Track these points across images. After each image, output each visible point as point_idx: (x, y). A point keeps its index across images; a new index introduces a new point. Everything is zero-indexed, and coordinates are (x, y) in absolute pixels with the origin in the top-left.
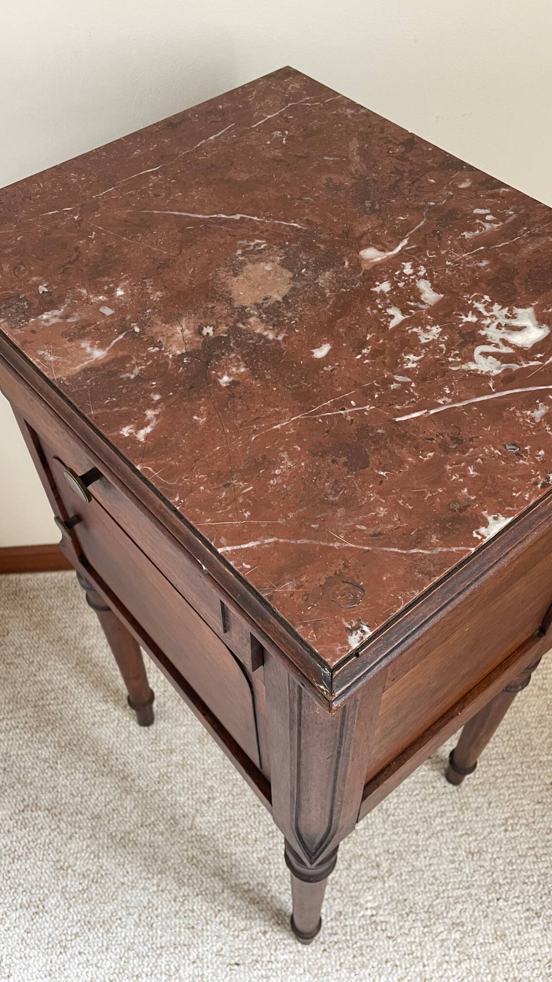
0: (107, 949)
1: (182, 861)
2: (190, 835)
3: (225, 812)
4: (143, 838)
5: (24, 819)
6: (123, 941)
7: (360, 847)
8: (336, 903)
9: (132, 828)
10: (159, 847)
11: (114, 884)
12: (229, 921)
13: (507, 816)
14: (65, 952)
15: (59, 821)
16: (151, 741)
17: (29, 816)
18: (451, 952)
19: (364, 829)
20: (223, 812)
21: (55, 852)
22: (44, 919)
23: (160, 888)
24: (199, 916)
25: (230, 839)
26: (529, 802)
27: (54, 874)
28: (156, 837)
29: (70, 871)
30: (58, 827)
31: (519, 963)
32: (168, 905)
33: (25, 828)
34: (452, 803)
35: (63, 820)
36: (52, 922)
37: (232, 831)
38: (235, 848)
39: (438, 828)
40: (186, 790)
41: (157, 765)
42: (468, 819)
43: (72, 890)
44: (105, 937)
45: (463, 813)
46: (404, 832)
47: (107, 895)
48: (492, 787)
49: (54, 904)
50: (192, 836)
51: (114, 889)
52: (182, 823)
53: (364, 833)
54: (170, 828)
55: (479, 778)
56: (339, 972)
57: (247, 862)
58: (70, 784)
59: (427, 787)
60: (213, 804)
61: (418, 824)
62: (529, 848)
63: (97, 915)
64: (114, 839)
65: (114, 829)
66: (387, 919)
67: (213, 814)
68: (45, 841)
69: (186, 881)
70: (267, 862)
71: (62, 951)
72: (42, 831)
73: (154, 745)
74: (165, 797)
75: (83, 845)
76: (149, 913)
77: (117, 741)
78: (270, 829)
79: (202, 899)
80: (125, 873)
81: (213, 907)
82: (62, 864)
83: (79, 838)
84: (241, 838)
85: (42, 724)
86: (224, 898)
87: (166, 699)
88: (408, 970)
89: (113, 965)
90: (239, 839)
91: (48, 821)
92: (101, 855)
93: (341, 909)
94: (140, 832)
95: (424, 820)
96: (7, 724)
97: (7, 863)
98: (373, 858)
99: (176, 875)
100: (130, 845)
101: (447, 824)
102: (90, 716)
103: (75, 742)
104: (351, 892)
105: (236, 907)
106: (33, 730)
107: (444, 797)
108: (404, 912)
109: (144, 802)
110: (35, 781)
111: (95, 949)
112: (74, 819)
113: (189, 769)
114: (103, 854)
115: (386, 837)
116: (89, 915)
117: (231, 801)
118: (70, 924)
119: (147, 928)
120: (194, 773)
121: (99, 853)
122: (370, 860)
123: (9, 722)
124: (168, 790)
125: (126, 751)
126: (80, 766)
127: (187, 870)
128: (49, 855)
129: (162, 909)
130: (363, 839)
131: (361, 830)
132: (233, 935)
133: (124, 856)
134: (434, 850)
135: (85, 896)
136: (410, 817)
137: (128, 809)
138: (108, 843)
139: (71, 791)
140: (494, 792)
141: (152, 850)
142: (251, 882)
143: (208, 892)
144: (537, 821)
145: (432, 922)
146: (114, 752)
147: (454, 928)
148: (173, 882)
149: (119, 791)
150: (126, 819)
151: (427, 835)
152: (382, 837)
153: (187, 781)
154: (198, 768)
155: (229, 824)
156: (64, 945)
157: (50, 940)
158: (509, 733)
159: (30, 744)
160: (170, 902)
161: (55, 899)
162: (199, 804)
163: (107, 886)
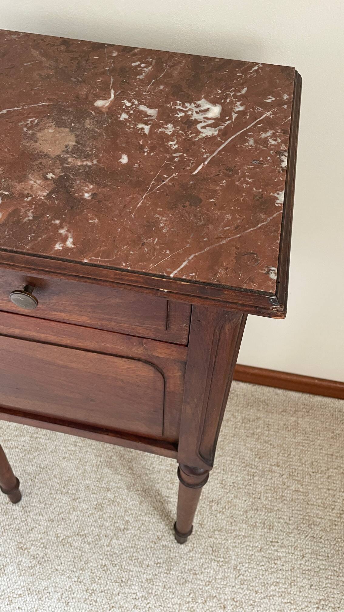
1: (98, 566)
2: (106, 550)
3: (133, 541)
4: (77, 543)
6: (47, 609)
7: (215, 591)
9: (71, 534)
10: (85, 552)
11: (52, 568)
13: (321, 598)
14: (10, 605)
16: (97, 479)
17: (10, 508)
19: (221, 579)
20: (131, 540)
21: (20, 536)
22: (2, 579)
23: (79, 580)
24: (99, 606)
25: (132, 560)
26: (339, 593)
27: (16, 551)
28: (85, 545)
29: (26, 551)
30: (26, 520)
32: (81, 593)
33: (6, 515)
34: (285, 578)
35: (30, 516)
36: (7, 582)
37: (134, 555)
38: (133, 567)
39: (271, 593)
40: (111, 518)
41: (97, 497)
42: (294, 592)
43: (25, 565)
44: (37, 602)
45: (291, 587)
46: (248, 589)
47: (45, 574)
48: (315, 575)
49: (11, 570)
50: (108, 551)
51: (50, 572)
52: (103, 540)
53: (221, 582)
54: (95, 541)
55: (308, 566)
57: (139, 579)
58: (40, 494)
59: (270, 562)
60: (126, 533)
61: (258, 586)
63: (36, 586)
64: (58, 538)
65: (60, 531)
67: (124, 540)
68: (16, 528)
69: (97, 580)
70: (152, 583)
71: (9, 603)
72: (15, 520)
73: (99, 483)
74: (97, 519)
75: (38, 536)
76: (68, 595)
77: (76, 474)
78: (159, 561)
79: (104, 595)
80: (60, 563)
81: (110, 603)
82: (22, 545)
83: (37, 531)
84: (139, 561)
85: (33, 450)
86: (118, 599)
87: (113, 454)
90: (138, 562)
91: (21, 515)
92: (48, 546)
94: (75, 538)
95: (263, 584)
96: (12, 444)
98: (223, 601)
99: (92, 574)
100: (67, 546)
101: (279, 592)
102: (63, 452)
103: (50, 467)
105: (125, 608)
106: (27, 452)
107: (280, 572)
109: (83, 519)
111: (29, 608)
112: (37, 518)
113: (117, 505)
114: (49, 546)
115: (234, 589)
116: (31, 584)
117: (138, 535)
118: (18, 587)
119: (64, 605)
120: (119, 509)
121: (47, 545)
122: (220, 602)
124: (99, 515)
125: (80, 482)
126: (49, 484)
127: (99, 573)
128: (16, 537)
129: (77, 594)
130: (218, 586)
131: (219, 579)
133: (62, 551)
134: (266, 607)
135: (31, 571)
136: (254, 579)
137: (72, 521)
138: (54, 540)
139: (40, 498)
140: (316, 579)
141: (80, 553)
142: (138, 594)
143: (109, 592)
144: (342, 607)
146: (72, 480)
148: (88, 578)
149: (69, 507)
150: (69, 528)
151: (263, 596)
152: (232, 589)
153: (113, 513)
154: (122, 506)
155: (133, 550)
156: (11, 599)
157: (3, 593)
158: (336, 539)
159: (22, 460)
160: (83, 591)
161: (13, 567)
162: (117, 530)
163: (46, 569)
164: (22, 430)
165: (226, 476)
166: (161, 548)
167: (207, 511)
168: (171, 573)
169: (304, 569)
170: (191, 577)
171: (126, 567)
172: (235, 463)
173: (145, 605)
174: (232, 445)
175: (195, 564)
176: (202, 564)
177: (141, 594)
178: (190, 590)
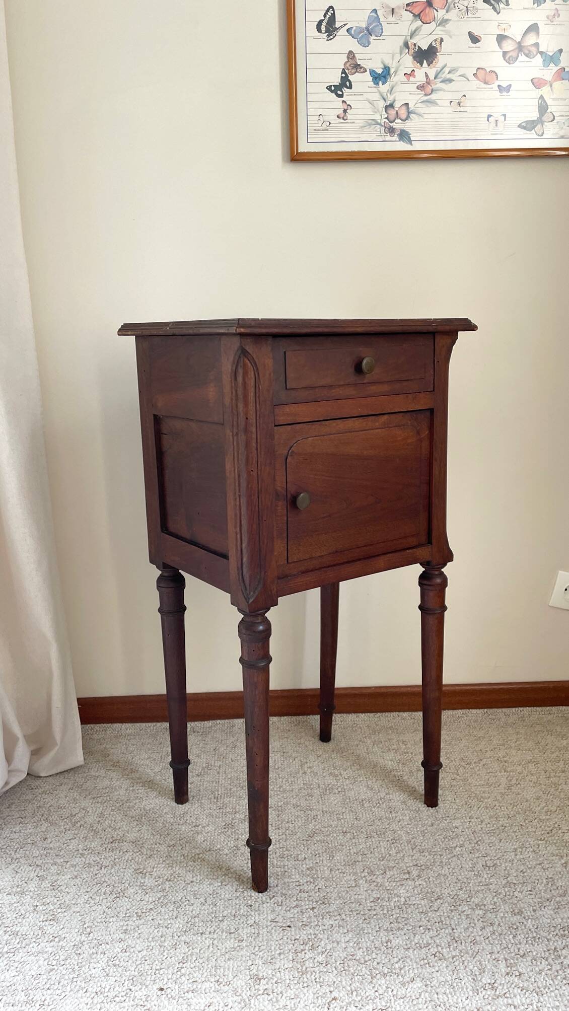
0: (176, 918)
7: (393, 862)
8: (374, 892)
11: (185, 881)
12: (282, 902)
15: (141, 847)
17: (116, 845)
18: (476, 921)
21: (136, 864)
23: (224, 883)
27: (134, 876)
28: (221, 856)
29: (147, 874)
30: (140, 851)
31: (537, 928)
33: (112, 851)
35: (144, 847)
37: (285, 853)
39: (459, 853)
43: (149, 885)
46: (430, 855)
47: (178, 887)
49: (133, 892)
51: (184, 884)
54: (233, 852)
56: (378, 932)
62: (537, 864)
64: (186, 858)
65: (186, 852)
66: (418, 902)
70: (314, 870)
72: (126, 853)
76: (213, 897)
78: (317, 853)
80: (194, 875)
83: (157, 857)
87: (232, 787)
88: (438, 932)
89: (181, 926)
91: (132, 848)
93: (379, 896)
96: (103, 799)
97: (95, 869)
98: (405, 868)
104: (386, 887)
108: (433, 898)
110: (122, 827)
114: (176, 865)
121: (172, 865)
123: (105, 798)
128: (131, 865)
132: (285, 910)
135: (160, 887)
141: (217, 863)
142: (301, 881)
145: (458, 904)
147: (477, 908)
148: (234, 880)
163: (178, 883)
165: (371, 782)
166: (316, 842)
167: (359, 808)
168: (335, 858)
169: (487, 830)
170: (360, 858)
171: (279, 864)
172: (377, 772)
173: (313, 888)
175: (361, 847)
176: (370, 846)
177: (305, 881)
178: (363, 867)
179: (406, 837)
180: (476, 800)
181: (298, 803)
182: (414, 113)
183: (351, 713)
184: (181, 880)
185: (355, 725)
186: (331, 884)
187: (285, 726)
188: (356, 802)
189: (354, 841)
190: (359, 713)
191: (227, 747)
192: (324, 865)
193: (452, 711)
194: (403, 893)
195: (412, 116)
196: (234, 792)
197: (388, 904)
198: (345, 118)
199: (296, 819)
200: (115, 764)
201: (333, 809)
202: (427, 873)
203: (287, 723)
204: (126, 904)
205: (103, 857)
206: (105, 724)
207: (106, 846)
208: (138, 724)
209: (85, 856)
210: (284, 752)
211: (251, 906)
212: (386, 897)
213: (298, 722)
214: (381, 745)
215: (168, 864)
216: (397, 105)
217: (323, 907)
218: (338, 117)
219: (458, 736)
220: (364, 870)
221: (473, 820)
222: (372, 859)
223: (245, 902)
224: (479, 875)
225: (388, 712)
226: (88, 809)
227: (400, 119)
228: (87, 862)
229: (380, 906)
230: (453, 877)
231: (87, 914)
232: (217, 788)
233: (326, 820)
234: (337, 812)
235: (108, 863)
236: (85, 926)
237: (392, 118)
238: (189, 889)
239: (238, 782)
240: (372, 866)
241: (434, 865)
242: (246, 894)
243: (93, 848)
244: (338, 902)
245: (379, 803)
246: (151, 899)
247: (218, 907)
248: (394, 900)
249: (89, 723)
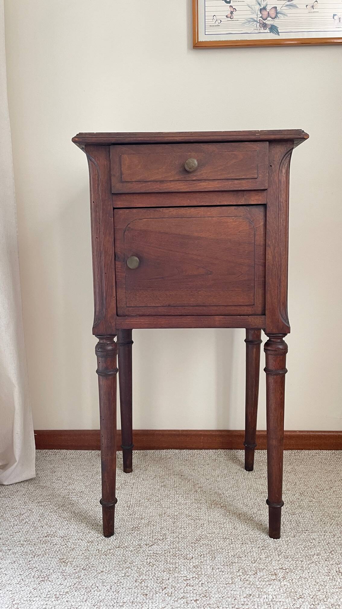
0: (85, 601)
1: (143, 564)
5: (46, 540)
6: (97, 598)
7: (263, 565)
8: (247, 590)
12: (172, 593)
15: (67, 542)
20: (171, 544)
21: (61, 555)
22: (47, 584)
24: (151, 589)
27: (58, 564)
28: (127, 552)
29: (69, 563)
37: (177, 552)
39: (316, 560)
43: (68, 572)
47: (91, 575)
49: (55, 577)
60: (165, 541)
65: (101, 547)
66: (284, 600)
69: (144, 572)
78: (202, 554)
80: (105, 567)
84: (183, 556)
87: (141, 499)
92: (90, 558)
93: (251, 593)
96: (46, 504)
97: (30, 557)
98: (273, 570)
101: (322, 559)
104: (257, 586)
105: (177, 587)
107: (318, 547)
108: (295, 597)
109: (122, 537)
110: (56, 525)
113: (152, 526)
118: (64, 587)
120: (155, 528)
123: (47, 503)
127: (146, 568)
128: (57, 556)
132: (174, 600)
135: (77, 574)
138: (96, 553)
141: (124, 558)
142: (188, 576)
145: (316, 603)
147: (332, 607)
151: (309, 563)
156: (57, 596)
160: (132, 581)
162: (156, 540)
163: (91, 572)
164: (54, 495)
165: (246, 500)
166: (202, 545)
167: (237, 520)
168: (216, 559)
169: (339, 542)
170: (236, 560)
171: (171, 561)
172: (251, 493)
173: (197, 583)
174: (244, 484)
175: (237, 551)
176: (244, 551)
177: (191, 576)
178: (239, 568)
179: (273, 544)
180: (329, 518)
181: (190, 513)
182: (281, 14)
183: (232, 449)
184: (94, 570)
185: (235, 458)
186: (212, 580)
187: (184, 456)
188: (234, 515)
189: (232, 546)
190: (238, 449)
191: (141, 469)
192: (208, 564)
193: (308, 451)
194: (271, 591)
195: (279, 15)
196: (142, 503)
197: (258, 600)
198: (232, 17)
199: (187, 526)
200: (59, 478)
201: (217, 520)
202: (290, 575)
203: (185, 454)
204: (49, 587)
205: (37, 547)
206: (56, 450)
207: (41, 539)
208: (79, 451)
209: (24, 546)
210: (182, 475)
211: (146, 595)
212: (257, 594)
213: (193, 454)
214: (254, 474)
215: (86, 556)
216: (269, 8)
217: (204, 599)
218: (227, 17)
219: (313, 470)
220: (239, 570)
221: (327, 534)
222: (246, 561)
223: (142, 591)
224: (333, 579)
225: (260, 450)
226: (33, 511)
227: (271, 18)
228: (24, 551)
229: (252, 602)
230: (312, 580)
231: (17, 593)
232: (130, 499)
233: (211, 528)
234: (220, 522)
235: (40, 553)
236: (14, 603)
237: (265, 17)
238: (99, 578)
239: (146, 495)
240: (246, 567)
241: (297, 569)
242: (143, 585)
243: (31, 540)
244: (217, 596)
245: (252, 517)
246: (68, 584)
247: (120, 594)
248: (263, 597)
249: (44, 449)
